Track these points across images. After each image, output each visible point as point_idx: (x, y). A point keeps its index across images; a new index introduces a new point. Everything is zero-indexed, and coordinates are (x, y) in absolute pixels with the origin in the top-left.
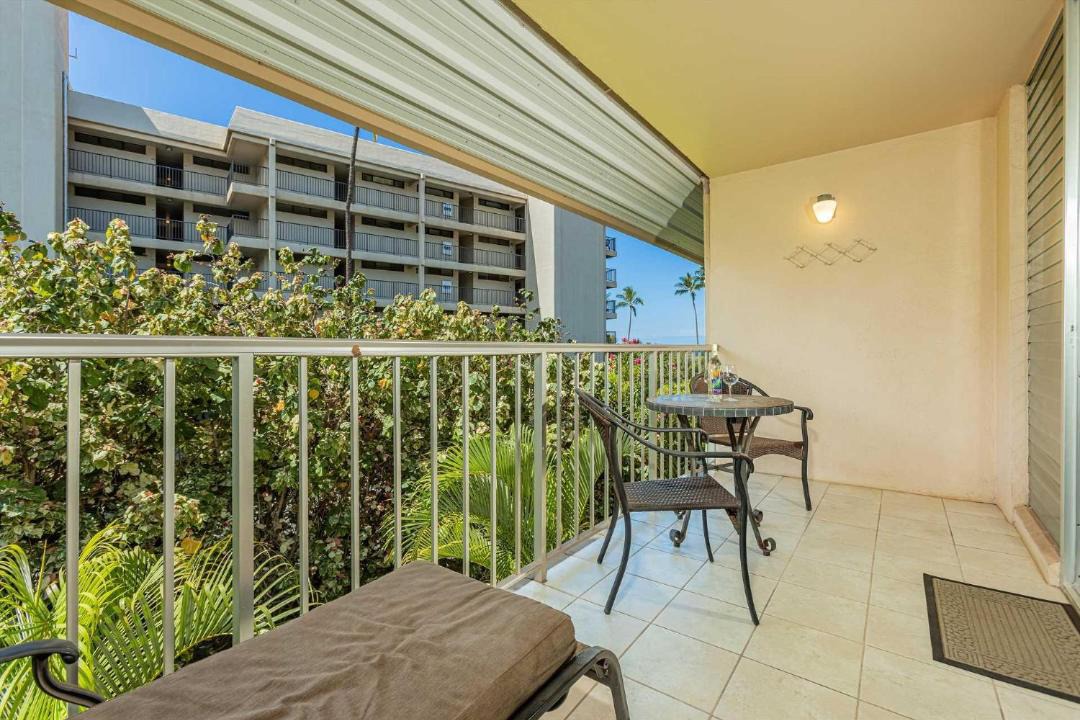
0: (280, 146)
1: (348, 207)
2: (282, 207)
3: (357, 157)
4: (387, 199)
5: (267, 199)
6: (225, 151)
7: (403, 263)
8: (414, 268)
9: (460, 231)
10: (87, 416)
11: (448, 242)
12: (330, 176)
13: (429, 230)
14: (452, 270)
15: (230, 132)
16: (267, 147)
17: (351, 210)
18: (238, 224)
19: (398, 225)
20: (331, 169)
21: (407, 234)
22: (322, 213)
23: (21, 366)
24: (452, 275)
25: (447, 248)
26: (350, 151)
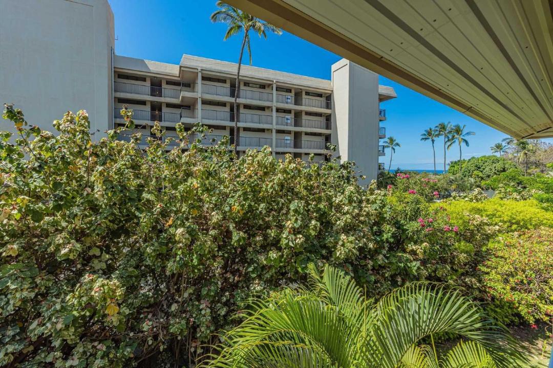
0: (204, 72)
1: (236, 100)
2: (205, 102)
3: (240, 75)
4: (257, 95)
5: (197, 98)
6: (179, 77)
7: (264, 128)
8: (270, 130)
9: (295, 110)
10: (67, 224)
11: (288, 116)
12: (228, 85)
13: (278, 110)
14: (290, 131)
15: (181, 67)
16: (198, 73)
17: (237, 101)
18: (185, 112)
19: (262, 109)
20: (228, 82)
21: (267, 112)
22: (223, 104)
23: (24, 199)
24: (290, 134)
25: (287, 119)
26: (237, 71)
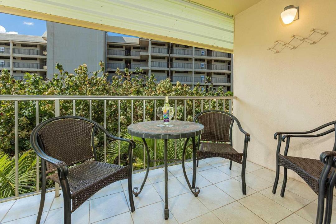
0: (152, 41)
1: (170, 55)
2: (153, 57)
4: (182, 51)
5: (149, 56)
6: (139, 44)
7: (188, 71)
8: (191, 72)
9: (207, 59)
11: (203, 63)
12: (166, 47)
13: (196, 60)
14: (204, 72)
15: (140, 39)
16: (149, 41)
17: (170, 56)
18: (142, 63)
19: (187, 59)
20: (166, 45)
21: (189, 62)
22: (163, 58)
24: (204, 74)
25: (202, 65)
